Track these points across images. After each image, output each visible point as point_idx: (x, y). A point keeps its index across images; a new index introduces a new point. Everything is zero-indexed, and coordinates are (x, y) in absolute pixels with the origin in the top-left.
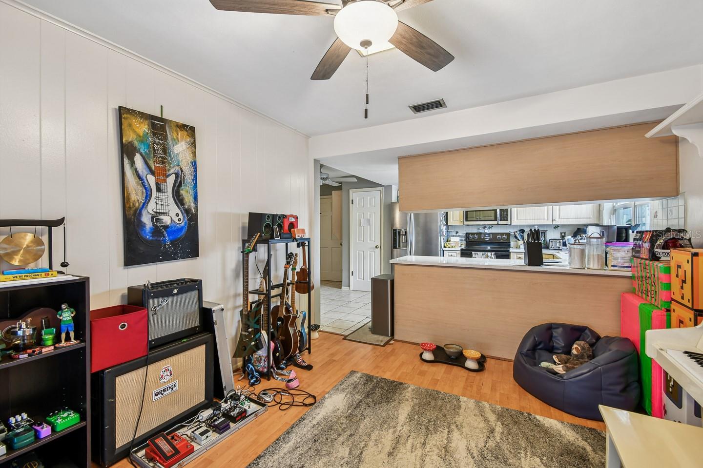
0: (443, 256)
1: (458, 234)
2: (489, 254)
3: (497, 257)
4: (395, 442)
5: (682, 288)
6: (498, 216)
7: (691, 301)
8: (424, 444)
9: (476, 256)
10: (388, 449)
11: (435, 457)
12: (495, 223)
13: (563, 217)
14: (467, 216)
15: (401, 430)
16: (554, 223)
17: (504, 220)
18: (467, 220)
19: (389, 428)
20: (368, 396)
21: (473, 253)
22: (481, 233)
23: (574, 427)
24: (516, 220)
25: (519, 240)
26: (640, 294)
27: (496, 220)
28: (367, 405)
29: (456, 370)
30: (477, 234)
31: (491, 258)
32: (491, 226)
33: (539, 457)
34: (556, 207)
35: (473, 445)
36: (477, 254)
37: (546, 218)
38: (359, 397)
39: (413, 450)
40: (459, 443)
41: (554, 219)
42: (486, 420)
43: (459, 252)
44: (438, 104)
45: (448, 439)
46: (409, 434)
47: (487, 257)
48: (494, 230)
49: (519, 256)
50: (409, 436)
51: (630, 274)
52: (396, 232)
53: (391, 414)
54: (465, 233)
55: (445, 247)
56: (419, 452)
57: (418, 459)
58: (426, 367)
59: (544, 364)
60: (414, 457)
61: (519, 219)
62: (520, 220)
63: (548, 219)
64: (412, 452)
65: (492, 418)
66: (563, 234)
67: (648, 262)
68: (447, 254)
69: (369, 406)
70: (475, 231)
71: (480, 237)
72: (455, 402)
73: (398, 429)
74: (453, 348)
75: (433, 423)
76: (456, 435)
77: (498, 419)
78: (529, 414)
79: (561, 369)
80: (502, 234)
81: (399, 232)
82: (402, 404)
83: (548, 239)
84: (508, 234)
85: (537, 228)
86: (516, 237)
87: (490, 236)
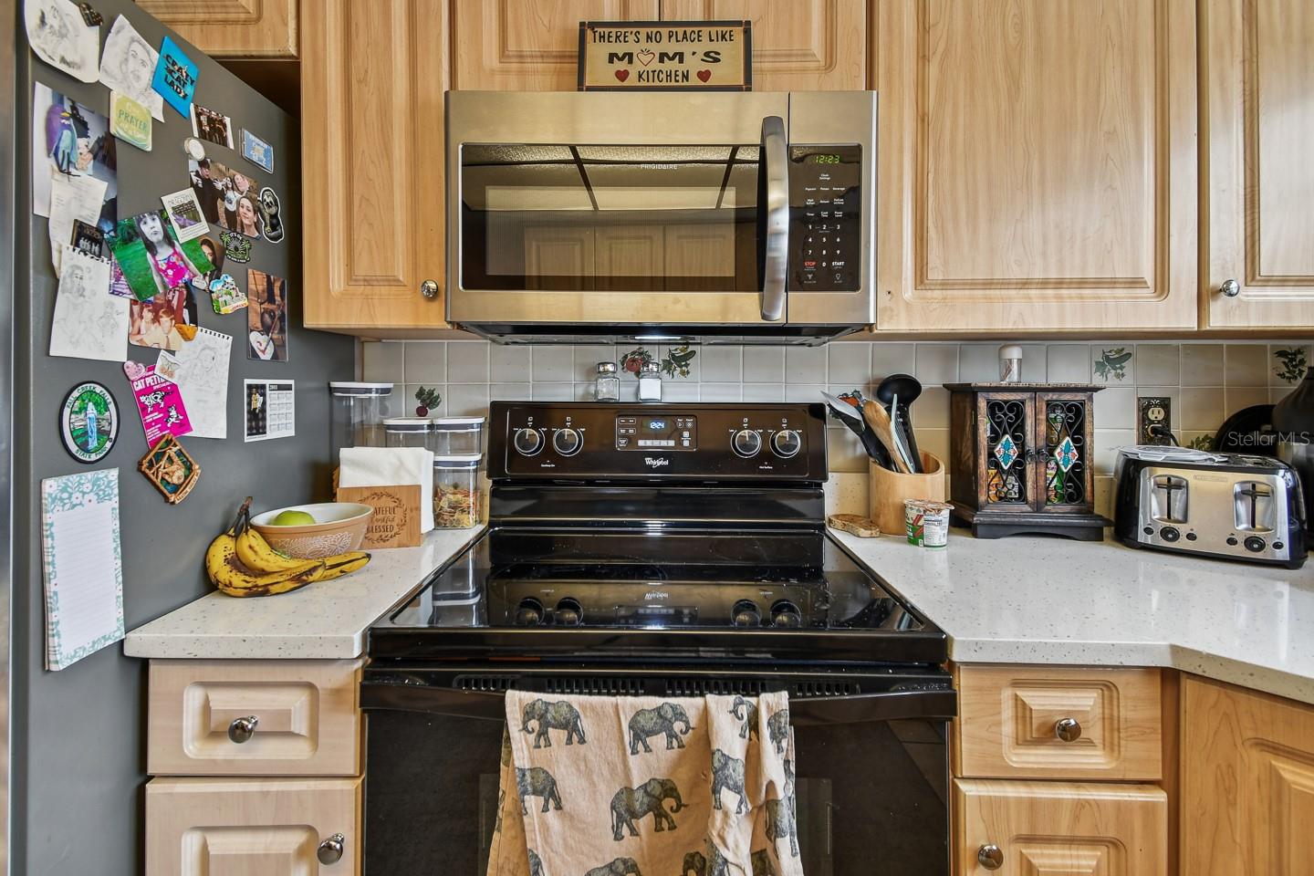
6: (780, 248)
12: (743, 307)
13: (1278, 272)
16: (1216, 321)
17: (824, 289)
22: (608, 409)
24: (908, 291)
25: (887, 461)
27: (752, 274)
41: (1215, 280)
54: (486, 401)
61: (935, 274)
62: (945, 285)
66: (1156, 414)
70: (567, 390)
84: (817, 411)
85: (1018, 370)
86: (869, 436)
87: (675, 434)
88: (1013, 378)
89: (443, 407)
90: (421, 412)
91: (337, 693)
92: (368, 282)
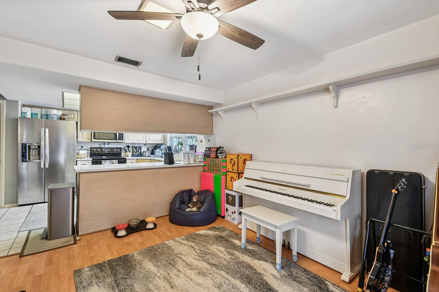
0: (77, 165)
1: (83, 148)
2: (114, 161)
3: (119, 163)
4: (166, 281)
5: (233, 166)
6: (118, 137)
7: (237, 170)
8: (179, 271)
9: (105, 163)
10: (168, 286)
11: (189, 271)
12: (115, 141)
14: (95, 136)
15: (161, 274)
17: (121, 140)
18: (94, 138)
19: (154, 278)
20: (115, 275)
21: (103, 161)
22: (103, 148)
23: (210, 229)
24: (127, 140)
25: (127, 152)
26: (210, 172)
27: (116, 139)
28: (124, 279)
29: (144, 233)
30: (99, 148)
31: (116, 163)
32: (109, 143)
33: (213, 245)
34: (147, 135)
35: (194, 256)
36: (106, 162)
37: (143, 139)
38: (110, 280)
39: (178, 276)
40: (189, 260)
41: (146, 140)
42: (186, 245)
43: (91, 161)
44: (136, 63)
45: (184, 261)
46: (167, 273)
47: (113, 163)
48: (111, 146)
49: (131, 161)
50: (168, 273)
51: (203, 164)
52: (26, 146)
53: (144, 272)
54: (90, 147)
55: (78, 158)
56: (181, 275)
57: (185, 278)
58: (125, 240)
59: (188, 210)
60: (182, 279)
61: (129, 140)
63: (143, 141)
64: (179, 277)
65: (186, 242)
66: (148, 148)
67: (214, 159)
68: (80, 163)
69: (126, 279)
70: (98, 146)
71: (102, 150)
72: (165, 246)
73: (159, 275)
74: (133, 222)
75: (169, 260)
76: (184, 257)
77: (188, 241)
78: (194, 233)
79: (196, 209)
80: (117, 148)
81: (29, 147)
82: (143, 264)
83: (142, 151)
84: (121, 148)
85: (136, 145)
86: (125, 150)
87: (109, 150)
88: (136, 146)
89: (84, 148)
90: (81, 148)
91: (90, 162)
92: (84, 138)
